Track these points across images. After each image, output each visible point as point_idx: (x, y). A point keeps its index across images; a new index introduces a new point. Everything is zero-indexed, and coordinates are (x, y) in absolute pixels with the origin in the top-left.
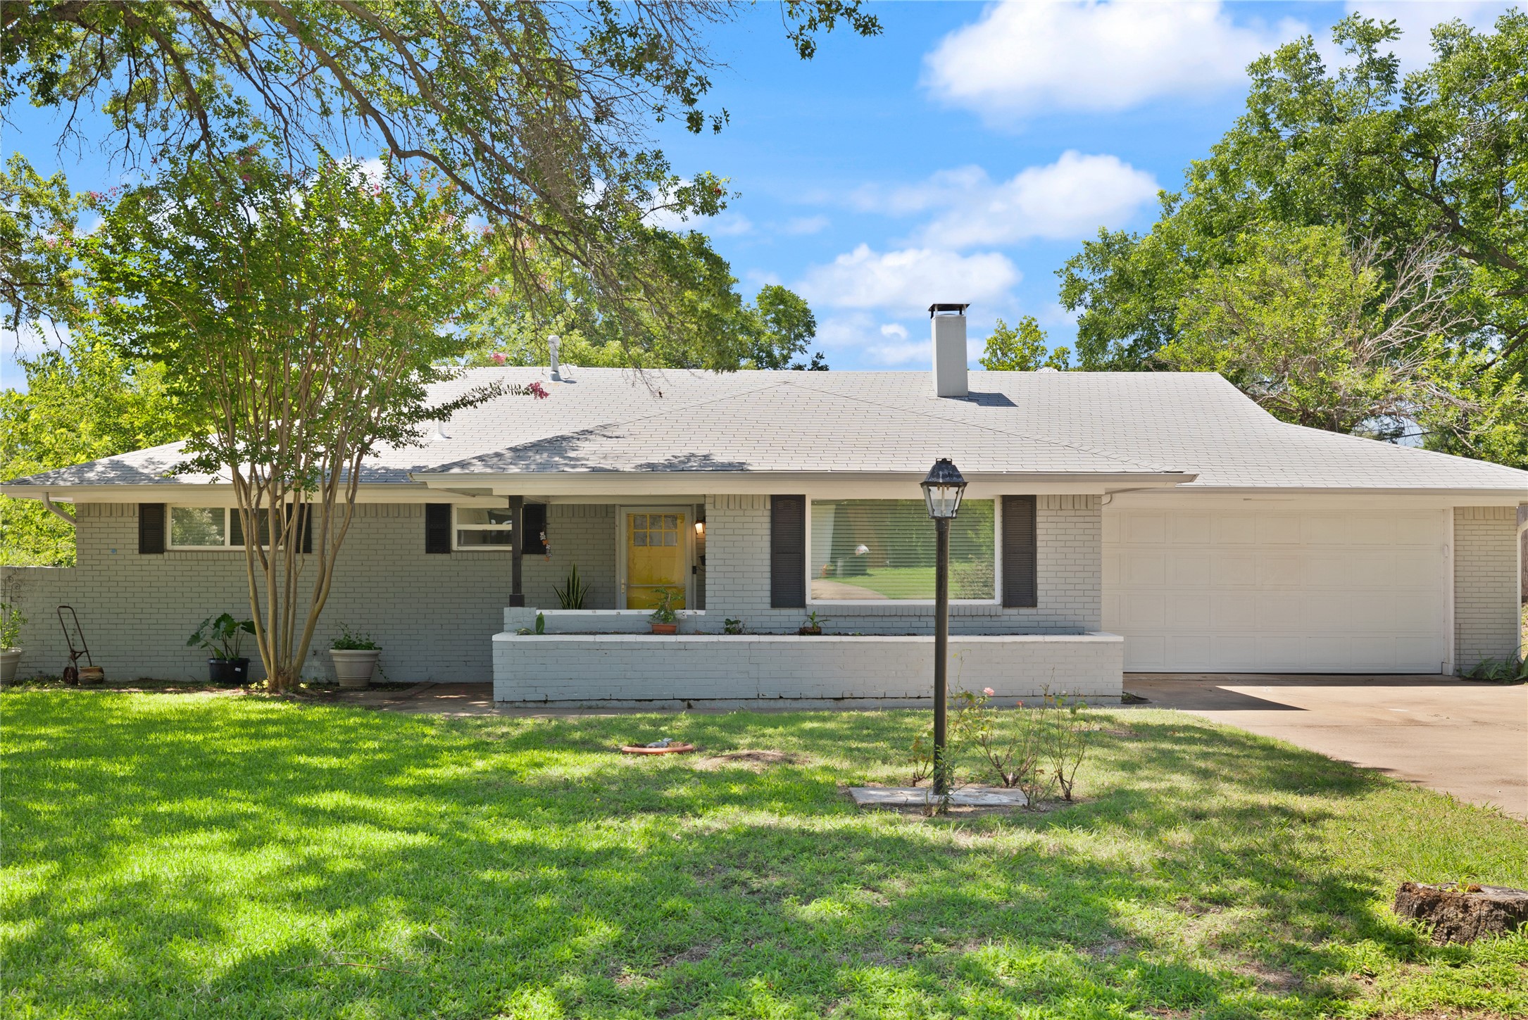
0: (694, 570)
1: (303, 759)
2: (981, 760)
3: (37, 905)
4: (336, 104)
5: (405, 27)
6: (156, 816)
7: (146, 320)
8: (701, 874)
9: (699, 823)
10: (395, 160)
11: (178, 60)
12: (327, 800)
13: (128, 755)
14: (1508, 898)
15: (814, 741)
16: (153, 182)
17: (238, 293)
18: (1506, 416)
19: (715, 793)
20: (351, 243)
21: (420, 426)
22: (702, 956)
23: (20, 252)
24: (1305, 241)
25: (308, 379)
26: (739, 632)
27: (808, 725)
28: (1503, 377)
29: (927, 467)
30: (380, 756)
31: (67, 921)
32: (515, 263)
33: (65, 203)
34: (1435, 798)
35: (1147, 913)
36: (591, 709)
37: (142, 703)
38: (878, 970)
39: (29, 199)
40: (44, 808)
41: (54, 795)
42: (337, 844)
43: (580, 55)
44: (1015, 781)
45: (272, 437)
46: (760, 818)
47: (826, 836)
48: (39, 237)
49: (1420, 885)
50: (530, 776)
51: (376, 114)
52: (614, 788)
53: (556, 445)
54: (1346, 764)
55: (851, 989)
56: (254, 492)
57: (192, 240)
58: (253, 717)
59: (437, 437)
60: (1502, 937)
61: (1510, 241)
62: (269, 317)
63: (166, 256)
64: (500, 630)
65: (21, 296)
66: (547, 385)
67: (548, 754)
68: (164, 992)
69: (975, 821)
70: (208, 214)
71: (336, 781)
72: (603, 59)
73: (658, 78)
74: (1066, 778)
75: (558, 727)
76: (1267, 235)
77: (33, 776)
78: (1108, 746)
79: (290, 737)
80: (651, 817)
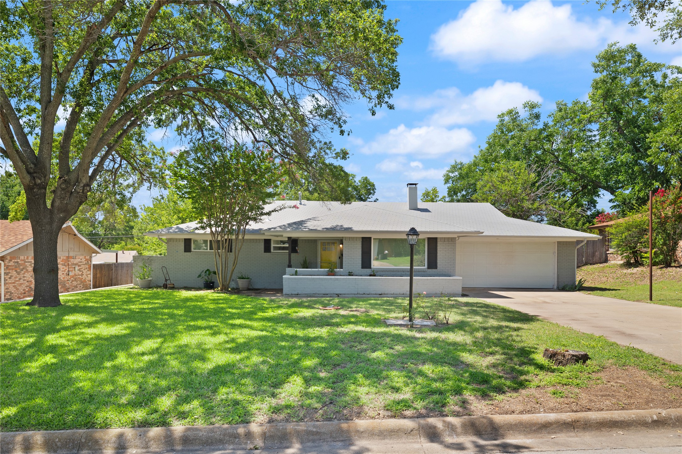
0: (340, 258)
1: (230, 310)
2: (422, 312)
3: (157, 350)
4: (239, 127)
5: (260, 106)
6: (190, 326)
7: (186, 188)
8: (343, 344)
9: (343, 329)
10: (256, 143)
11: (196, 115)
12: (238, 322)
13: (182, 308)
14: (577, 353)
15: (373, 306)
16: (188, 149)
17: (211, 180)
18: (572, 215)
19: (346, 321)
20: (243, 166)
21: (262, 217)
22: (345, 367)
23: (151, 169)
24: (514, 166)
25: (231, 204)
26: (352, 275)
27: (372, 302)
28: (572, 204)
29: (408, 229)
30: (251, 309)
31: (167, 354)
32: (288, 172)
33: (164, 155)
34: (553, 324)
35: (471, 357)
36: (310, 297)
37: (185, 294)
38: (395, 372)
39: (154, 154)
40: (159, 323)
41: (162, 320)
42: (241, 334)
43: (309, 113)
44: (432, 318)
45: (221, 220)
46: (360, 328)
47: (379, 333)
48: (157, 164)
49: (551, 349)
50: (294, 315)
51: (251, 130)
52: (318, 319)
53: (301, 223)
54: (527, 314)
55: (387, 377)
56: (216, 236)
57: (199, 166)
58: (216, 298)
59: (267, 220)
60: (575, 364)
61: (574, 166)
62: (221, 187)
63: (192, 170)
64: (285, 274)
65: (151, 181)
66: (298, 205)
67: (299, 309)
68: (194, 375)
69: (421, 329)
70: (204, 158)
71: (240, 316)
72: (316, 115)
73: (332, 120)
74: (447, 317)
75: (302, 302)
76: (503, 164)
77: (156, 314)
78: (458, 308)
79: (226, 304)
80: (329, 327)
